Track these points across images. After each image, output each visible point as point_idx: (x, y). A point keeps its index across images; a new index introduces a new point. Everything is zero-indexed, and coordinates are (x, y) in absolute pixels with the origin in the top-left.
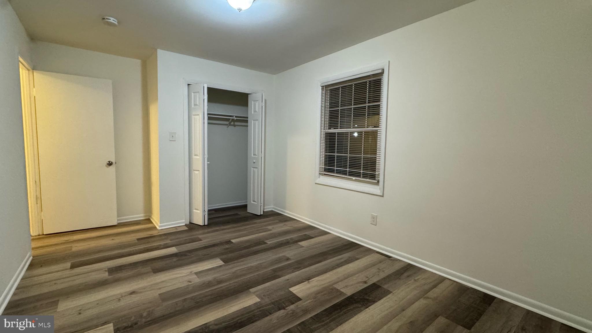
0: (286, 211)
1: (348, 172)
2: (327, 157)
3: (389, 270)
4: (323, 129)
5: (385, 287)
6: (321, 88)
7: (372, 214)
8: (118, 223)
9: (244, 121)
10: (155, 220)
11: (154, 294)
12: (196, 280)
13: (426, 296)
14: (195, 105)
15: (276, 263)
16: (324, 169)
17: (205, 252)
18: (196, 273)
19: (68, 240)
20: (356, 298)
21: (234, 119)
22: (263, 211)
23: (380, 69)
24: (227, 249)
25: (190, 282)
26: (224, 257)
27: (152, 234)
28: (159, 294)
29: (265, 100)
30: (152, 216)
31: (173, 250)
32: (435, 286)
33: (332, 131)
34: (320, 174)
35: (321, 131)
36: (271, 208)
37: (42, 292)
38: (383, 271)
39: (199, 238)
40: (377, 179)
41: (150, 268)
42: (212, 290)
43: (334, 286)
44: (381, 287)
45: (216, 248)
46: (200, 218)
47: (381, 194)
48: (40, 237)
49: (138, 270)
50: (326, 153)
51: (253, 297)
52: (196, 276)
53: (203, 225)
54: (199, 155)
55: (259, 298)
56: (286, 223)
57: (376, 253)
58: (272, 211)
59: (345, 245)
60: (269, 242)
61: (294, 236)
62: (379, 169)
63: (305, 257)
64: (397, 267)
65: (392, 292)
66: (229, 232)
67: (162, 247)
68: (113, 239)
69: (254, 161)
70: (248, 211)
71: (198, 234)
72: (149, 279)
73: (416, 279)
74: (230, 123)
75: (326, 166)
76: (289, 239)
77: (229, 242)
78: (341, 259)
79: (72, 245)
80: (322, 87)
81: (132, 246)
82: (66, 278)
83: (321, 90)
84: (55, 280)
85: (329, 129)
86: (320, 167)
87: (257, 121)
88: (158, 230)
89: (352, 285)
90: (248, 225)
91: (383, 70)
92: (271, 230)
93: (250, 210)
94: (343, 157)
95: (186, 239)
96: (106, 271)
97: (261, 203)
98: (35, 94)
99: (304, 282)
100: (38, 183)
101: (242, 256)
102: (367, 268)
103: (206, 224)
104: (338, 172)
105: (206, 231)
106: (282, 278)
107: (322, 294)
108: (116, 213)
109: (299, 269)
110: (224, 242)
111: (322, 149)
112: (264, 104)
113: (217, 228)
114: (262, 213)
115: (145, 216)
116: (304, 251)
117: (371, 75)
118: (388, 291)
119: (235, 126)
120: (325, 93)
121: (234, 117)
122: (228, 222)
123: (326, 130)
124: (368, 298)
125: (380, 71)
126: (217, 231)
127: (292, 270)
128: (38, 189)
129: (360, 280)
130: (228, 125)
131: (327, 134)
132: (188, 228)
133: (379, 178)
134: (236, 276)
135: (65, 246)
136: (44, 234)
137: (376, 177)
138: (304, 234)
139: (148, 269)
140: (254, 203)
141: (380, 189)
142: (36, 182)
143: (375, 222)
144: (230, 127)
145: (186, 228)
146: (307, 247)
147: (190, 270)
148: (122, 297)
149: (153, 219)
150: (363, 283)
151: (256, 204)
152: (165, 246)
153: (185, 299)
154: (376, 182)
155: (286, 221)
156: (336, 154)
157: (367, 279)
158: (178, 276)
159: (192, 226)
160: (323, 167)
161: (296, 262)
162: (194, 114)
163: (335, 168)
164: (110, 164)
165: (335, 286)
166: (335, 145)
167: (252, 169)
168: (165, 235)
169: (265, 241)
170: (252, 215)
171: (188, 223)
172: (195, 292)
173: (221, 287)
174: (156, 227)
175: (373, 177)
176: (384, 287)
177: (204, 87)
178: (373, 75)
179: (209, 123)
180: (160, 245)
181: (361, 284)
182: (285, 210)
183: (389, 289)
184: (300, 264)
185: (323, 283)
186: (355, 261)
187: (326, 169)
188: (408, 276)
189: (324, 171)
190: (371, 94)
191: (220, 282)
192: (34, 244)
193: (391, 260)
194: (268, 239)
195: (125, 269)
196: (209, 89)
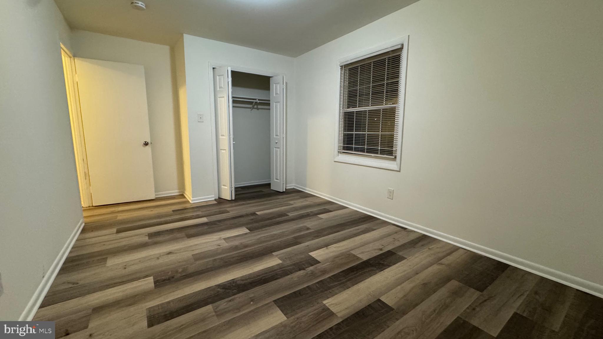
0: (307, 189)
1: (366, 149)
2: (346, 136)
3: (404, 239)
4: (342, 109)
5: (400, 254)
6: (340, 68)
7: (388, 189)
8: (156, 198)
9: (266, 104)
10: (188, 195)
11: (188, 255)
12: (225, 245)
13: (439, 262)
14: (220, 87)
15: (297, 232)
16: (343, 147)
17: (233, 221)
18: (225, 239)
19: (113, 211)
20: (372, 262)
21: (257, 102)
22: (285, 189)
23: (399, 45)
24: (252, 219)
25: (219, 246)
26: (249, 226)
27: (186, 207)
28: (192, 255)
29: (286, 83)
30: (186, 192)
31: (204, 220)
32: (449, 254)
33: (351, 110)
34: (339, 152)
35: (340, 111)
36: (292, 186)
37: (93, 251)
38: (398, 240)
39: (227, 210)
40: (395, 155)
41: (184, 234)
42: (239, 253)
43: (351, 251)
44: (395, 254)
45: (242, 219)
46: (227, 194)
47: (398, 170)
48: (90, 208)
49: (174, 235)
50: (345, 132)
51: (276, 259)
52: (224, 241)
53: (231, 199)
54: (225, 135)
55: (281, 260)
56: (307, 199)
57: (392, 225)
58: (294, 188)
59: (362, 218)
60: (291, 215)
61: (315, 210)
62: (396, 145)
63: (324, 227)
64: (412, 237)
65: (406, 258)
66: (254, 206)
67: (194, 217)
68: (151, 211)
69: (276, 142)
70: (272, 188)
71: (226, 207)
72: (183, 243)
73: (430, 247)
74: (254, 106)
75: (345, 145)
76: (310, 212)
77: (254, 214)
78: (358, 229)
79: (117, 215)
80: (342, 66)
81: (169, 216)
82: (113, 240)
83: (340, 70)
84: (104, 242)
85: (347, 108)
86: (339, 146)
87: (279, 103)
88: (191, 203)
89: (368, 251)
90: (271, 200)
91: (403, 45)
92: (292, 205)
93: (273, 187)
94: (361, 135)
95: (216, 211)
96: (146, 235)
97: (283, 181)
98: (77, 79)
99: (323, 248)
100: (85, 160)
101: (266, 225)
102: (382, 238)
103: (233, 198)
104: (357, 150)
105: (233, 204)
106: (302, 244)
107: (340, 258)
108: (154, 189)
109: (318, 237)
110: (249, 214)
111: (341, 128)
112: (285, 87)
113: (244, 203)
114: (284, 190)
115: (179, 192)
116: (323, 223)
117: (390, 51)
118: (403, 257)
119: (258, 109)
120: (344, 73)
121: (257, 100)
122: (253, 198)
123: (345, 110)
124: (383, 263)
125: (399, 47)
126: (243, 204)
127: (312, 238)
128: (86, 167)
129: (376, 248)
130: (252, 109)
131: (346, 113)
132: (217, 202)
133: (396, 153)
134: (260, 242)
135: (110, 216)
136: (94, 205)
137: (393, 153)
138: (324, 208)
139: (183, 234)
140: (278, 181)
141: (397, 164)
142: (83, 159)
143: (392, 196)
144: (254, 109)
145: (216, 202)
146: (326, 219)
147: (218, 237)
148: (160, 256)
149: (186, 194)
150: (379, 250)
151: (278, 182)
152: (197, 217)
153: (215, 259)
154: (394, 157)
155: (306, 197)
156: (354, 133)
157: (383, 247)
158: (209, 240)
159: (220, 201)
160: (342, 145)
161: (315, 231)
162: (220, 96)
163: (354, 146)
164: (146, 144)
165: (353, 252)
166: (354, 123)
167: (275, 148)
168: (197, 207)
169: (287, 214)
170: (275, 191)
171: (217, 198)
172: (224, 254)
173: (247, 251)
174: (189, 201)
175: (390, 153)
176: (398, 254)
177: (228, 70)
178: (392, 51)
179: (233, 107)
180: (193, 216)
181: (378, 251)
182: (306, 187)
183: (403, 256)
184: (319, 233)
185: (340, 249)
186: (371, 231)
187: (344, 148)
188: (422, 245)
189: (343, 149)
190: (390, 70)
191: (246, 246)
192: (85, 214)
193: (407, 231)
194: (290, 212)
195: (162, 234)
196: (233, 72)
